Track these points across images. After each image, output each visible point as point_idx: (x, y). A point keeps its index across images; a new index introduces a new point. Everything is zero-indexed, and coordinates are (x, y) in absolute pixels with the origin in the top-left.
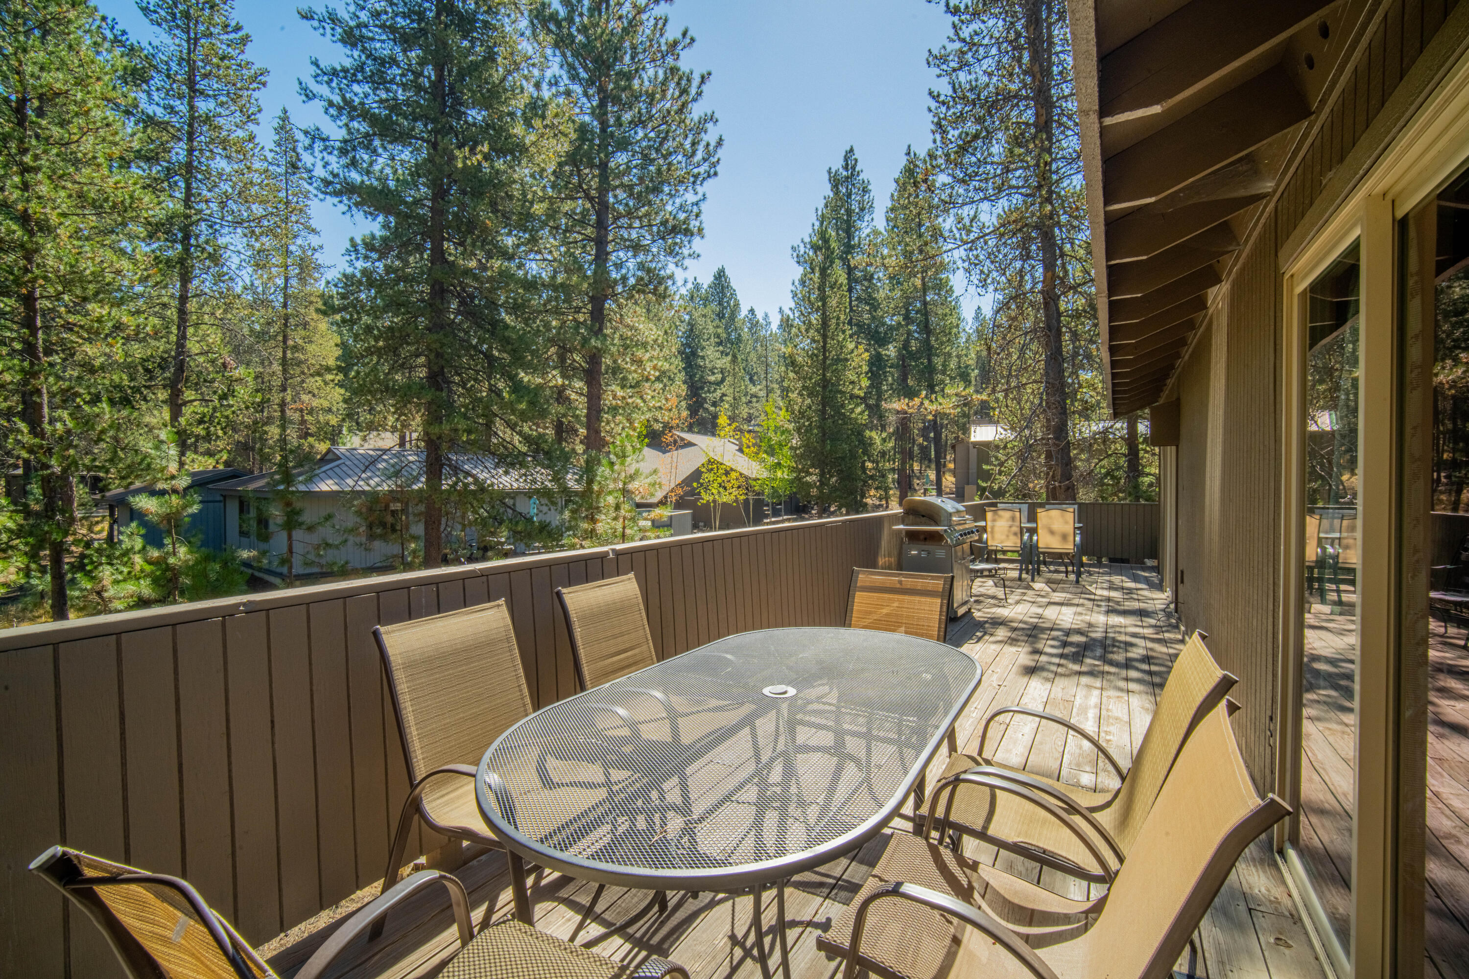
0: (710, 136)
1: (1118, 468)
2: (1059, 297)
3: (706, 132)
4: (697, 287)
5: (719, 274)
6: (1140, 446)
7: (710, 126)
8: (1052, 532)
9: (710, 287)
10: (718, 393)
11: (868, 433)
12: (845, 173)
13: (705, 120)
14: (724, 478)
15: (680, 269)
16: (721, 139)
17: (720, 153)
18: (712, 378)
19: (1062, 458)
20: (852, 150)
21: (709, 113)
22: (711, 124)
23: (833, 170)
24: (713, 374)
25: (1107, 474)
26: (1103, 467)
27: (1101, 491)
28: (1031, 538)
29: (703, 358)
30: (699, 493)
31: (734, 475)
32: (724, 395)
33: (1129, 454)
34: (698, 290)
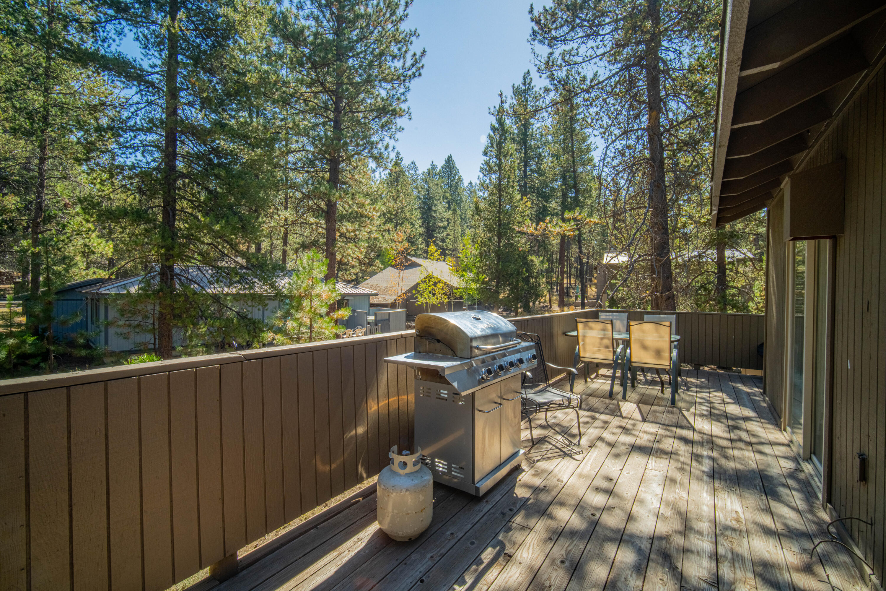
0: (416, 47)
1: (710, 283)
2: (662, 134)
3: (411, 43)
4: (434, 167)
5: (448, 159)
6: (727, 267)
7: (413, 39)
8: (645, 347)
9: (443, 168)
10: (445, 234)
11: (530, 258)
12: (524, 88)
13: (410, 35)
14: (432, 287)
15: (392, 140)
16: (424, 51)
17: (424, 61)
18: (441, 224)
19: (664, 272)
20: (528, 72)
21: (413, 30)
22: (415, 37)
23: (516, 86)
24: (442, 221)
25: (702, 287)
26: (698, 282)
27: (697, 300)
28: (625, 349)
29: (435, 211)
30: (417, 298)
31: (440, 285)
32: (448, 235)
33: (718, 272)
34: (434, 169)
